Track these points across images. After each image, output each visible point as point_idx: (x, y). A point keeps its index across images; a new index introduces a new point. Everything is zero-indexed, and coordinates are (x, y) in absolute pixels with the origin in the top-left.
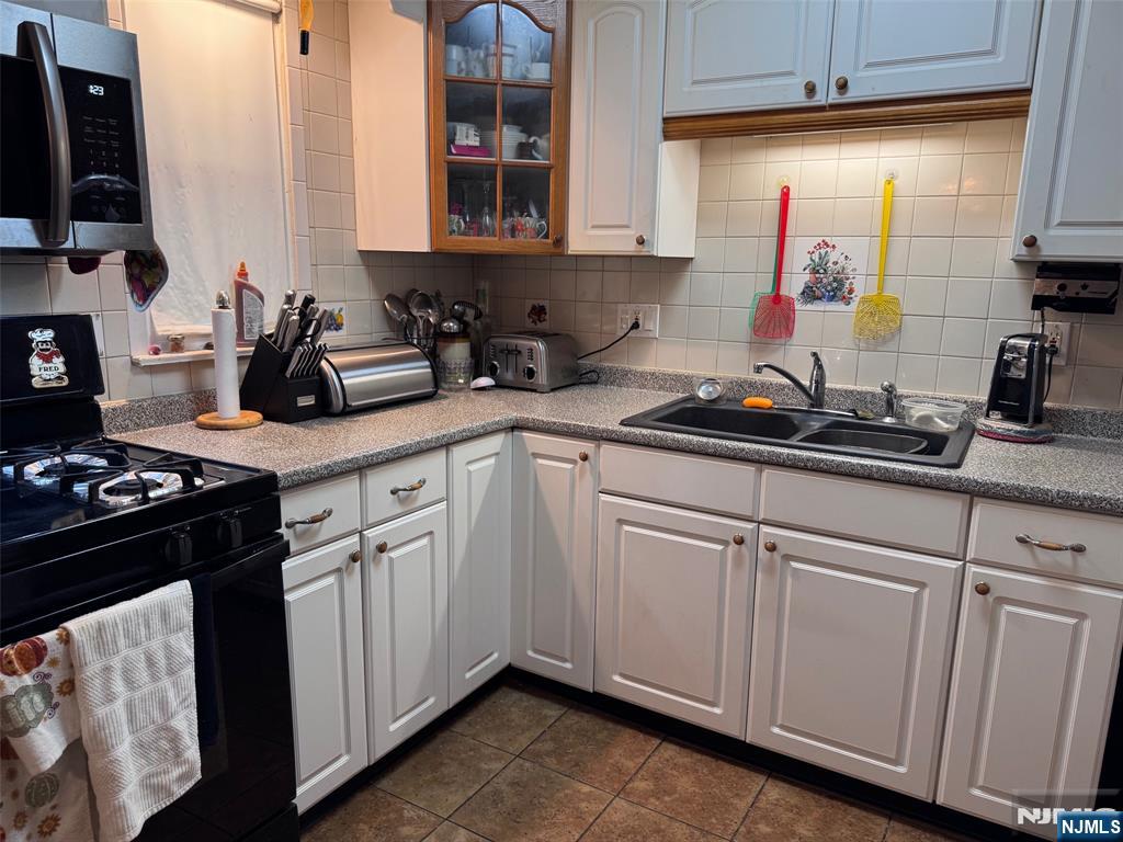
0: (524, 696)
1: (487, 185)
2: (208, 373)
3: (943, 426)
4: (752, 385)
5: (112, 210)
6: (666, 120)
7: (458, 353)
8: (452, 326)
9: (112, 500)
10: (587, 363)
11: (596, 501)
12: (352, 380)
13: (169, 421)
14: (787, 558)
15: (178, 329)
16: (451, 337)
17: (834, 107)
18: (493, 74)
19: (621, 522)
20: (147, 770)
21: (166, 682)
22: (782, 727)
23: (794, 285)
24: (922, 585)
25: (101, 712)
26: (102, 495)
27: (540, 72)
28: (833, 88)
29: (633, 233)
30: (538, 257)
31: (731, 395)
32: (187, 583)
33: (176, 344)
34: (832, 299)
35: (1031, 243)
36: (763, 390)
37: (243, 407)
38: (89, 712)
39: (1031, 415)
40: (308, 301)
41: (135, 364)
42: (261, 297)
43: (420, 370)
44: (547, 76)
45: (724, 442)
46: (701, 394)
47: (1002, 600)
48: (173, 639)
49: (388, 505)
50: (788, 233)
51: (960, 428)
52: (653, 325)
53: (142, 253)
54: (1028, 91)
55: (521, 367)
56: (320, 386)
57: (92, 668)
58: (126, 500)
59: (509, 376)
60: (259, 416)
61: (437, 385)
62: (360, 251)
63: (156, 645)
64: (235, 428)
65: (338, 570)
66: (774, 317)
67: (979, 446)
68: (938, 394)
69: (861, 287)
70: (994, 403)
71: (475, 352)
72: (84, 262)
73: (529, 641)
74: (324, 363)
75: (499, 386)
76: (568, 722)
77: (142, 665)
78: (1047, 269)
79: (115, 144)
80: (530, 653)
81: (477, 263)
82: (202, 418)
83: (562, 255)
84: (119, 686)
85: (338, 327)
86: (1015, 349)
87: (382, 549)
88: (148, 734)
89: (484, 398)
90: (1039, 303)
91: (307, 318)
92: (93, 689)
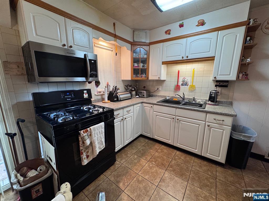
0: (143, 138)
1: (138, 71)
2: (104, 96)
3: (202, 103)
4: (174, 97)
5: (94, 76)
6: (162, 62)
7: (134, 93)
8: (133, 89)
9: (94, 112)
10: (151, 94)
11: (153, 113)
12: (121, 96)
13: (99, 102)
14: (180, 121)
15: (100, 90)
16: (133, 91)
17: (186, 60)
18: (139, 57)
19: (156, 116)
20: (99, 146)
21: (101, 135)
22: (179, 144)
23: (180, 83)
24: (199, 125)
25: (94, 138)
26: (93, 111)
27: (145, 56)
28: (186, 57)
29: (158, 77)
30: (145, 80)
31: (171, 98)
32: (103, 122)
33: (100, 92)
34: (185, 85)
35: (215, 78)
36: (176, 98)
37: (108, 100)
38: (93, 138)
39: (215, 102)
40: (116, 87)
41: (95, 95)
42: (110, 86)
43: (129, 95)
44: (146, 57)
45: (171, 105)
46: (167, 98)
47: (211, 127)
48: (102, 129)
49: (126, 113)
50: (179, 76)
51: (204, 103)
52: (160, 89)
53: (97, 81)
54: (215, 57)
55: (142, 95)
56: (117, 97)
57: (93, 133)
58: (96, 112)
59: (141, 96)
60: (110, 101)
61: (131, 97)
62: (122, 80)
63: (100, 130)
64: (107, 103)
65: (120, 121)
66: (177, 88)
67: (207, 106)
68: (201, 98)
69: (190, 84)
70: (209, 100)
71: (136, 93)
72: (90, 83)
73: (144, 131)
74: (118, 94)
75: (139, 97)
76: (149, 142)
77: (99, 133)
78: (217, 81)
79: (95, 68)
80: (144, 133)
81: (136, 81)
82: (103, 101)
83: (148, 80)
84: (96, 135)
85: (119, 90)
86: (212, 92)
87: (125, 119)
88: (99, 141)
89: (138, 99)
90: (216, 86)
91: (116, 89)
92: (93, 136)
